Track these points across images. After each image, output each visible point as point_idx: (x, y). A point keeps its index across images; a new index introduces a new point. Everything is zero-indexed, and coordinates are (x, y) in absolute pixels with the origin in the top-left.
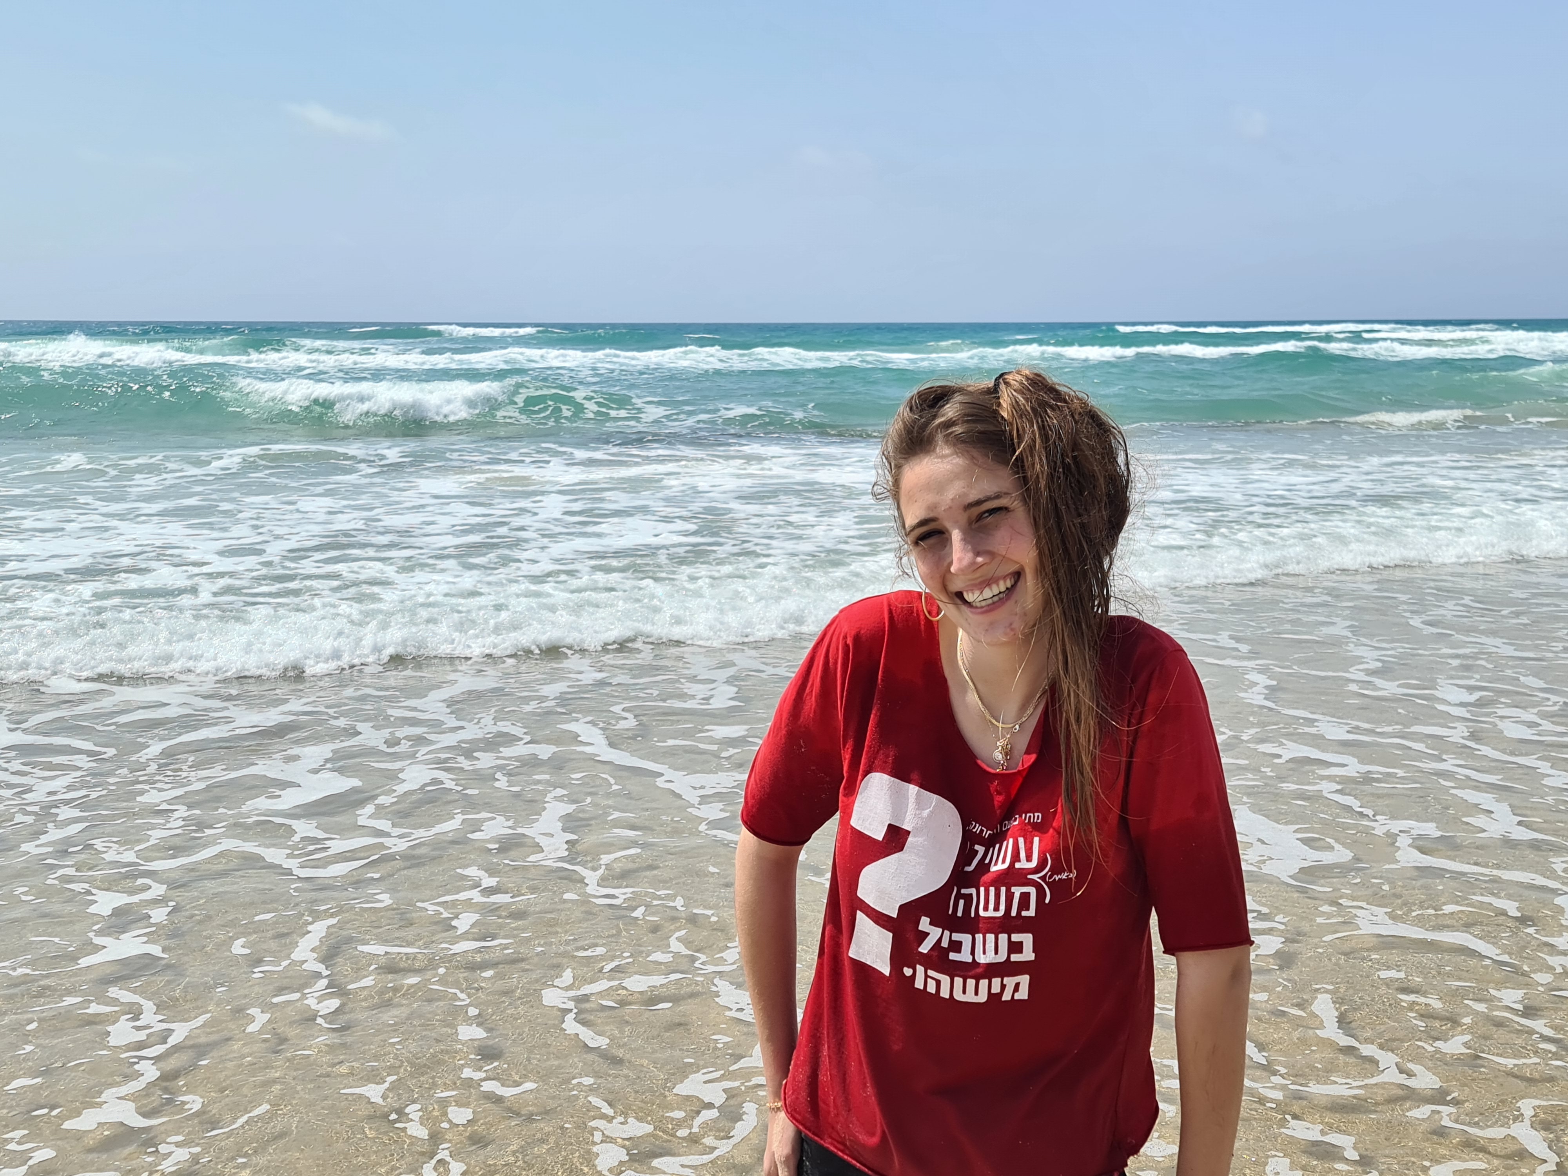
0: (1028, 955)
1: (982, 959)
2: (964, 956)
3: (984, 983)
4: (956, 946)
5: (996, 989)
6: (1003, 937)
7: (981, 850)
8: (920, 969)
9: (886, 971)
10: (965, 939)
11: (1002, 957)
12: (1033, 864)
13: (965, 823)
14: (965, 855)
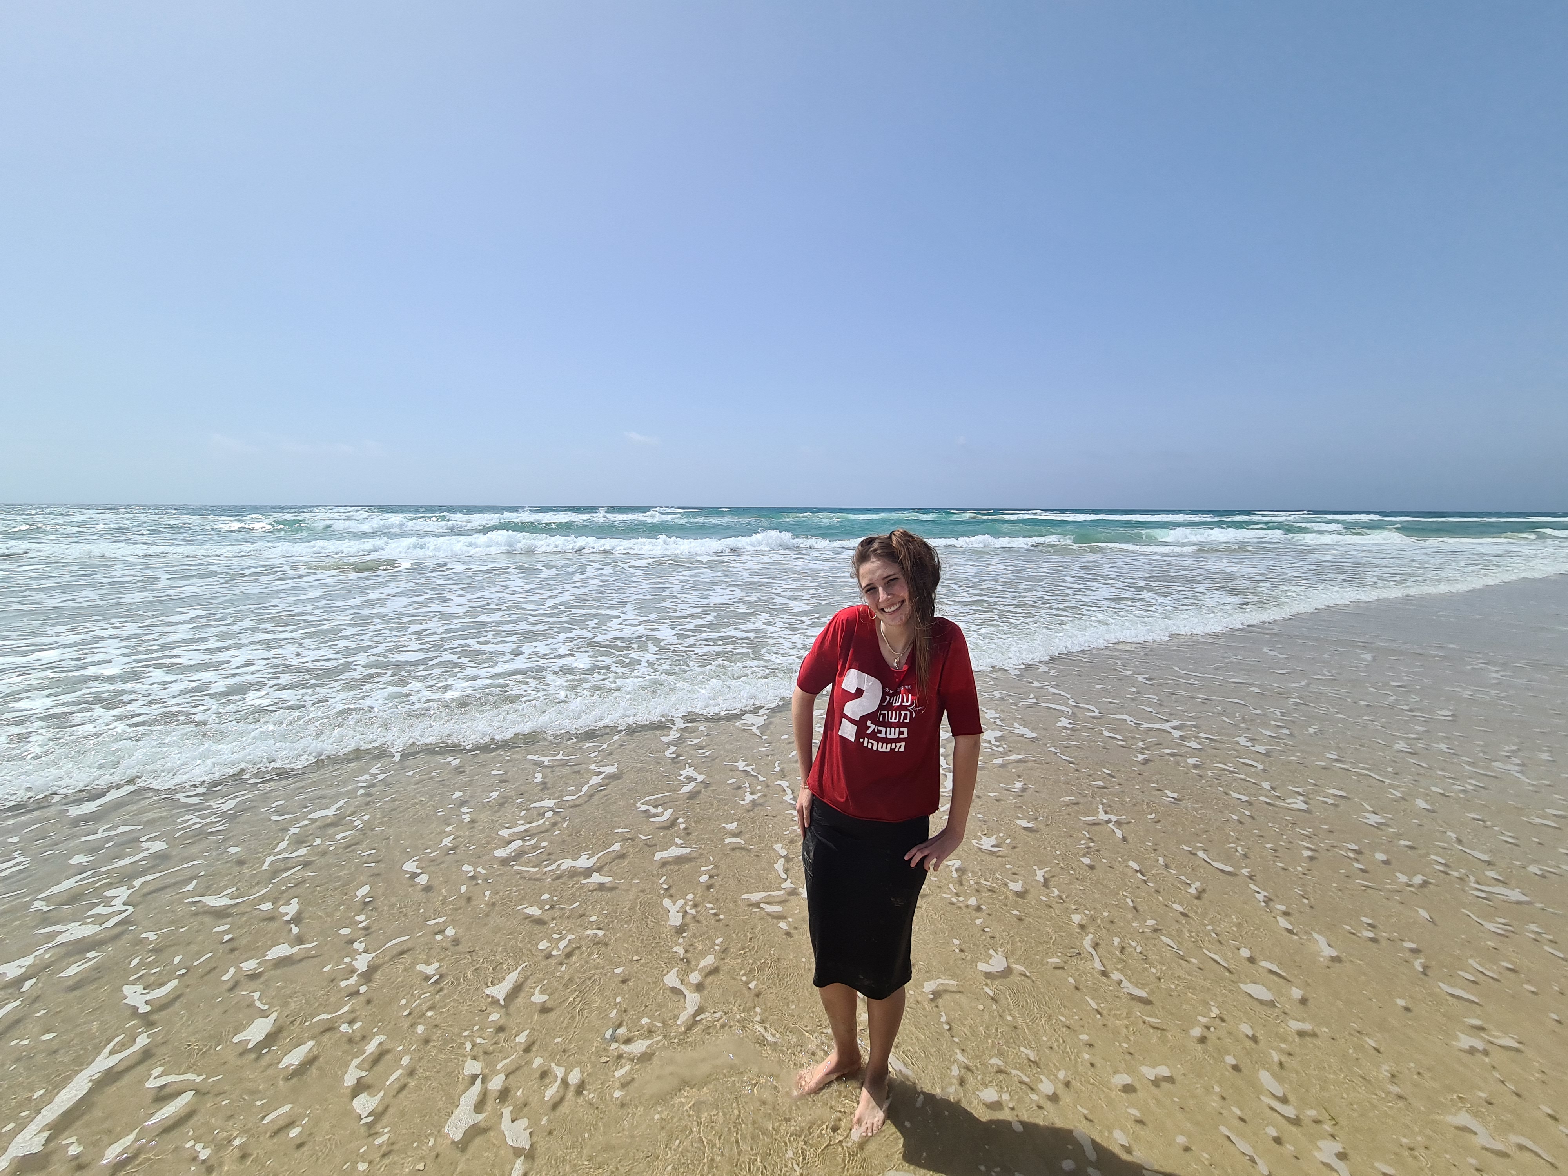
0: (905, 735)
1: (888, 736)
2: (883, 735)
3: (889, 745)
4: (880, 732)
5: (893, 747)
6: (897, 729)
7: (888, 698)
8: (866, 739)
9: (853, 740)
10: (883, 729)
11: (896, 736)
12: (909, 703)
13: (883, 688)
14: (883, 699)
